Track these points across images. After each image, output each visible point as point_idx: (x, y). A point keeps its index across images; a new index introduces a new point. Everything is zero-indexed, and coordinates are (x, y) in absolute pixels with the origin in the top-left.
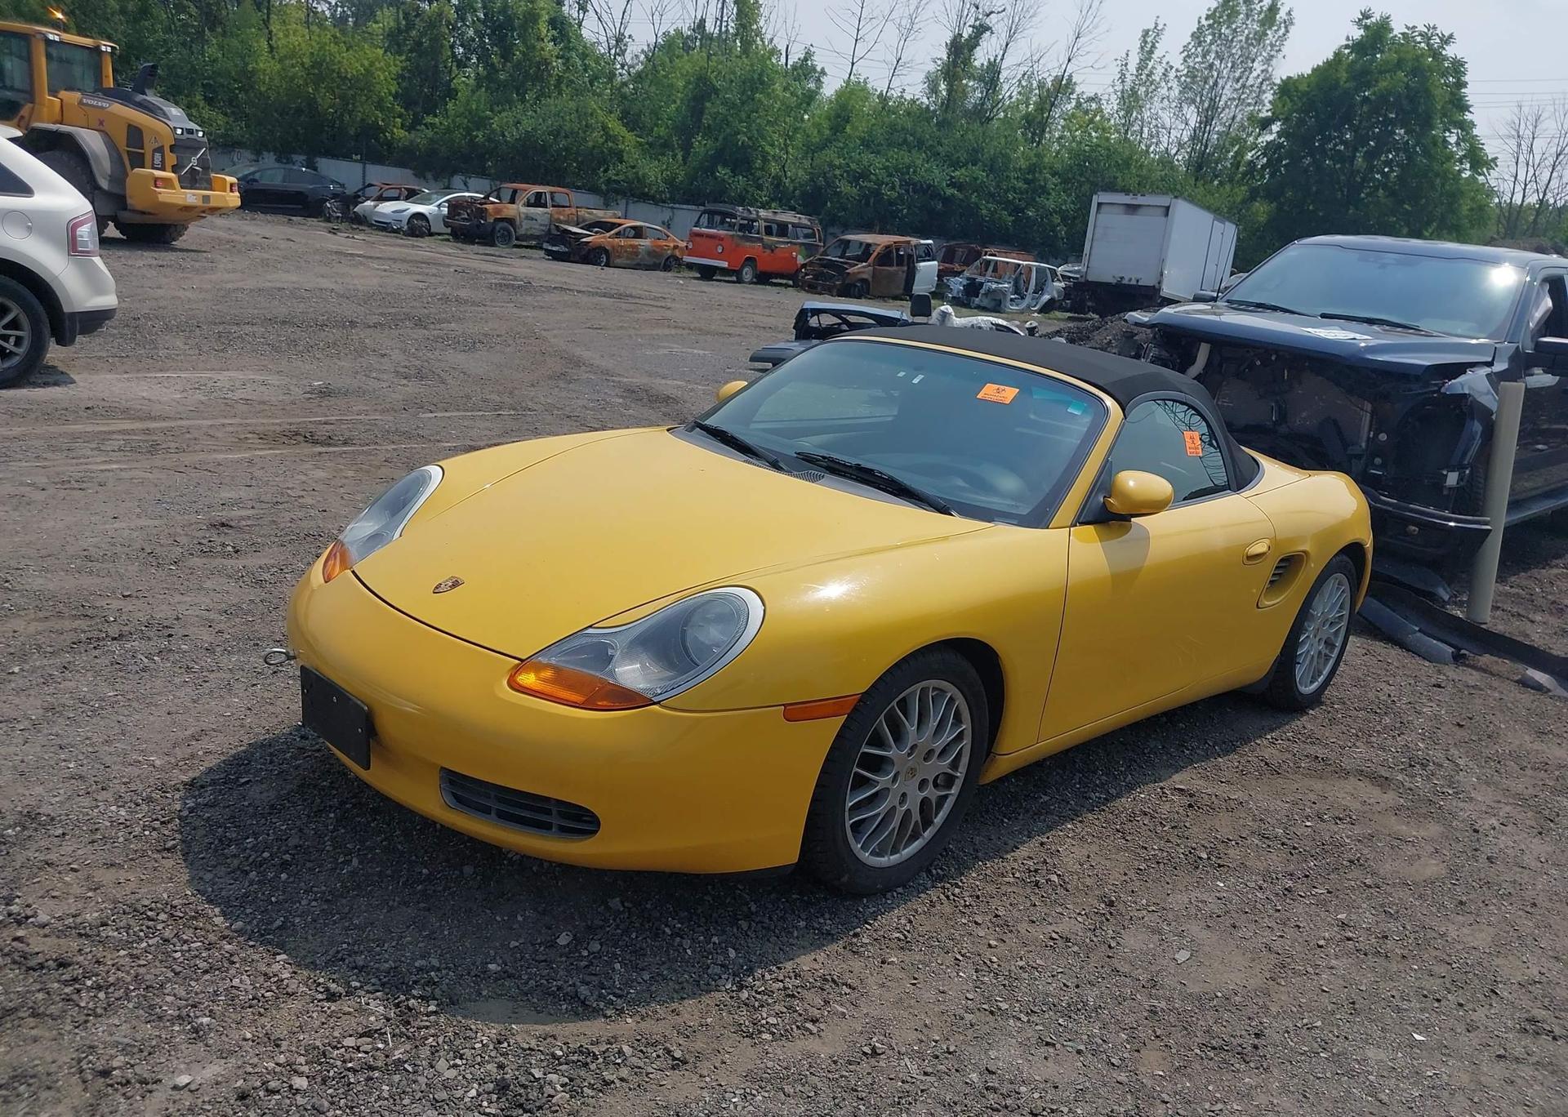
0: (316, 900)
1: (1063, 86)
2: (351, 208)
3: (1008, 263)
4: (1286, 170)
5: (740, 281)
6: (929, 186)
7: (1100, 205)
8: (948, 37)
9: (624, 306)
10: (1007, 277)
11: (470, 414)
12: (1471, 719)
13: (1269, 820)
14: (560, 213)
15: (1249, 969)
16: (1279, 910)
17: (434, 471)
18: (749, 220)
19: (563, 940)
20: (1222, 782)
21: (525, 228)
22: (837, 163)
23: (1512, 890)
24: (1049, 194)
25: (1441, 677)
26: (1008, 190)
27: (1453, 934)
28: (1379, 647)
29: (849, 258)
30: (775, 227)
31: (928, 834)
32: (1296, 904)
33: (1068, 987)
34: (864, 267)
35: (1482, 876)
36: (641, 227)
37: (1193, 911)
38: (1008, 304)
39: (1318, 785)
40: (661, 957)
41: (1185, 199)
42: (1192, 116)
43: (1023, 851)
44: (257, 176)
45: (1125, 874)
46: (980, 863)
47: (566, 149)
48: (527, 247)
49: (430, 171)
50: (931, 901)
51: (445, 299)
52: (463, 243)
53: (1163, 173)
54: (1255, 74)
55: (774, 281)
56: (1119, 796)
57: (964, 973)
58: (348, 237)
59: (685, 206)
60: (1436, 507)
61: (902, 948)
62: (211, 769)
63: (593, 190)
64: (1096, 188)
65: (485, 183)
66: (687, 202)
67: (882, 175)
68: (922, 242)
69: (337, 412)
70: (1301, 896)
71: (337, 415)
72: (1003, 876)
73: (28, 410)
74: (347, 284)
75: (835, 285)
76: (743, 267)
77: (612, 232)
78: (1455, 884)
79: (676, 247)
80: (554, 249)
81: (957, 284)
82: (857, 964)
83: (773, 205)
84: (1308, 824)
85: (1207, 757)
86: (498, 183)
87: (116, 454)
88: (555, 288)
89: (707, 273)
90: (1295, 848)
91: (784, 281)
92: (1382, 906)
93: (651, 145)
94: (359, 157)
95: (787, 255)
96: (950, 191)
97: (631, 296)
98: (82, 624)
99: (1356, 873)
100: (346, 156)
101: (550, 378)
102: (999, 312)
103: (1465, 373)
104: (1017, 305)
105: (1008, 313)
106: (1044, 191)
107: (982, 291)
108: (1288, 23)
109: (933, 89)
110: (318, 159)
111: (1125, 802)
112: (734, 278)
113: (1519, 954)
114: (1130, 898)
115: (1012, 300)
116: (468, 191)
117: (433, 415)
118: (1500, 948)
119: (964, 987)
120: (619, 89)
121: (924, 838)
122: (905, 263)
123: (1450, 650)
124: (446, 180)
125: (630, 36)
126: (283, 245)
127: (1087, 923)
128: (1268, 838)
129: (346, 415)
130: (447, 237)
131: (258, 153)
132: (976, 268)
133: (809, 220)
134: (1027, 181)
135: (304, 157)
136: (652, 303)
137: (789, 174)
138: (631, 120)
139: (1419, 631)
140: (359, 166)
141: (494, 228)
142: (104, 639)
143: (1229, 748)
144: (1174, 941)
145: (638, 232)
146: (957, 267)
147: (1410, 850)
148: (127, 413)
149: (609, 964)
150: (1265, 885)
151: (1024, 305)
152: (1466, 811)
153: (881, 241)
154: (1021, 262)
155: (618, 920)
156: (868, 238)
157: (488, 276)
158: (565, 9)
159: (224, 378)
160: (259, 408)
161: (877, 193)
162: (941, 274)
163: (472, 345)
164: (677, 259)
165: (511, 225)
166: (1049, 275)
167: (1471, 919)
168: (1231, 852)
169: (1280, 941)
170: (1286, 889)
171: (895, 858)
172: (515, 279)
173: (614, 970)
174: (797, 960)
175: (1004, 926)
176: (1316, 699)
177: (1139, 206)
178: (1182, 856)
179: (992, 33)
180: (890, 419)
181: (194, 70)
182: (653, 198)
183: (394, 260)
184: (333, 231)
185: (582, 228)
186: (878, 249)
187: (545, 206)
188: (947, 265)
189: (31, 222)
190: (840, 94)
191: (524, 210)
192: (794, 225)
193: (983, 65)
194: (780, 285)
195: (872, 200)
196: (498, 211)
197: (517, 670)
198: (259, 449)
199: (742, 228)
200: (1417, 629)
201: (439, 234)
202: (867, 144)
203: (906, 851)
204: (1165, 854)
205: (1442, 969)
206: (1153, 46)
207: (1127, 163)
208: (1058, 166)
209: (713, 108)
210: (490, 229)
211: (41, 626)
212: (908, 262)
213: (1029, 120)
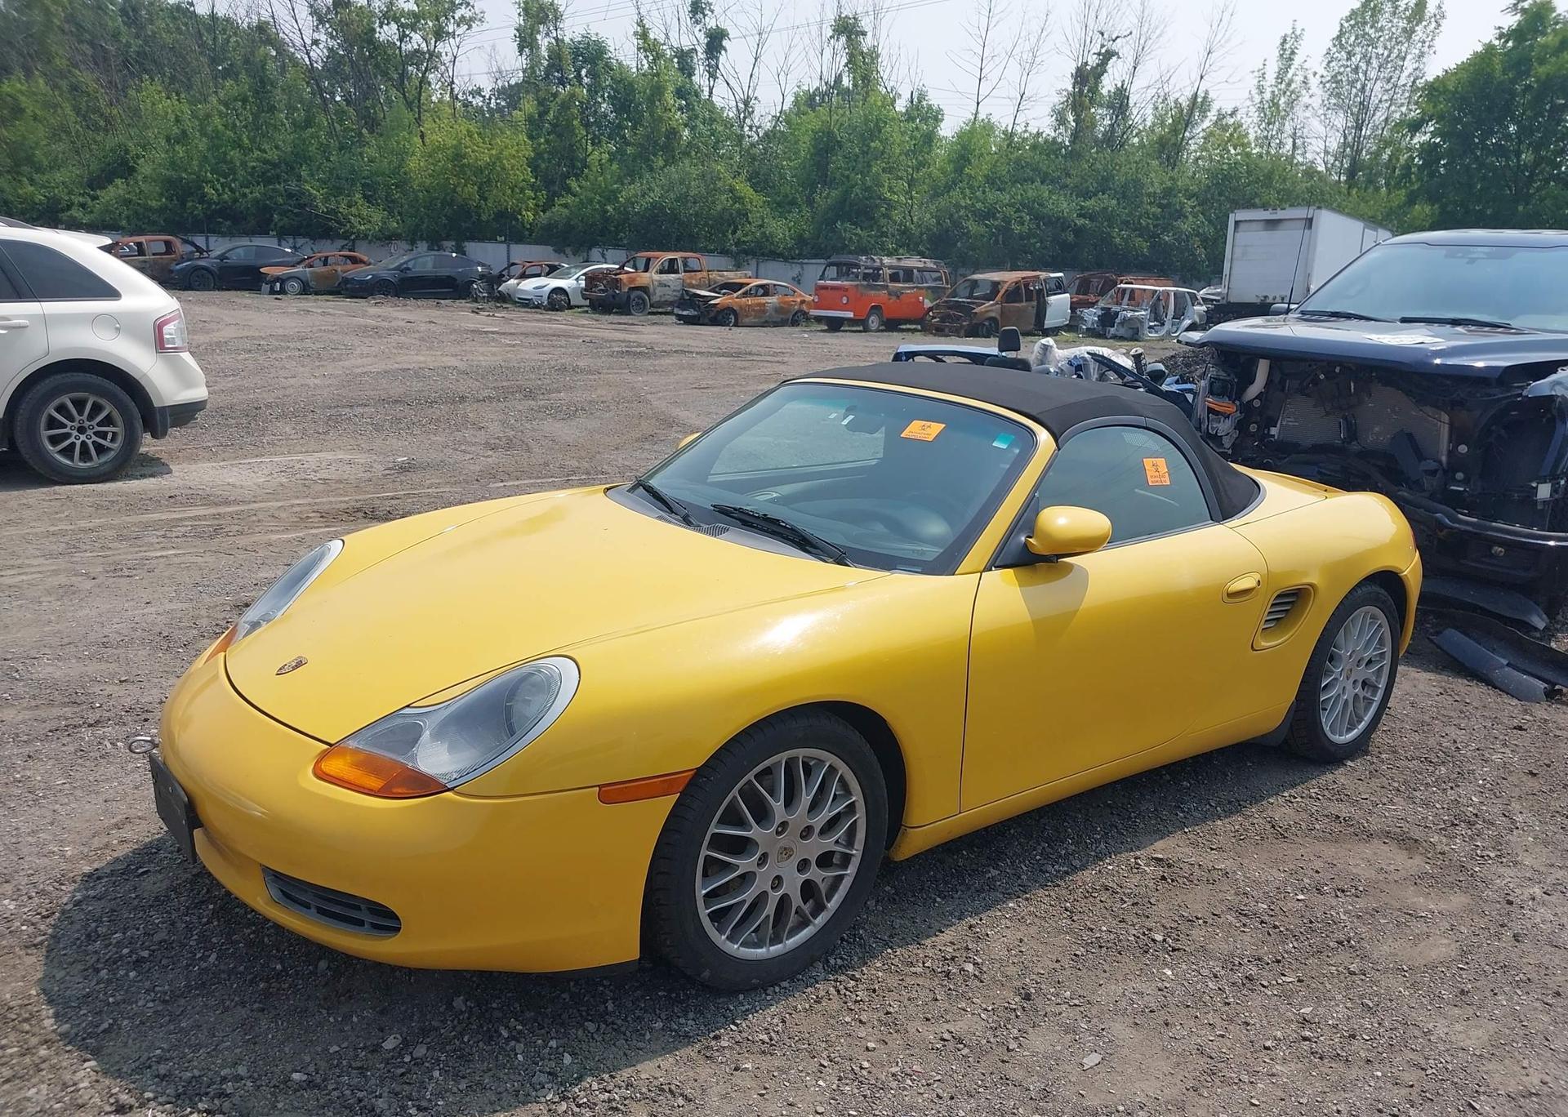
0: (153, 1001)
1: (1199, 104)
2: (495, 287)
3: (1145, 290)
4: (1446, 169)
5: (866, 330)
6: (1058, 219)
7: (1237, 223)
8: (1072, 68)
9: (738, 364)
10: (1145, 304)
11: (539, 481)
12: (1549, 766)
13: (1255, 893)
14: (691, 278)
15: (1169, 1077)
16: (1229, 1004)
17: (336, 545)
18: (874, 269)
19: (390, 1044)
20: (1212, 849)
21: (658, 294)
22: (964, 204)
23: (1534, 976)
24: (1186, 217)
25: (1528, 717)
26: (1140, 217)
27: (1441, 1031)
28: (1461, 685)
29: (977, 298)
30: (901, 273)
31: (820, 920)
32: (1254, 995)
33: (941, 1098)
34: (992, 305)
35: (1501, 957)
36: (768, 285)
37: (1124, 1004)
38: (1146, 331)
39: (1329, 851)
40: (489, 1063)
41: (1333, 210)
42: (1340, 120)
43: (949, 935)
44: (410, 265)
45: (1058, 961)
46: (889, 951)
47: (696, 215)
48: (661, 313)
49: (569, 245)
50: (817, 997)
51: (563, 370)
52: (599, 313)
53: (1309, 184)
54: (1406, 73)
55: (904, 327)
56: (1083, 868)
57: (825, 1081)
58: (489, 316)
59: (813, 261)
60: (1524, 525)
61: (764, 1052)
62: (117, 858)
63: (724, 252)
64: (1237, 205)
65: (621, 255)
66: (816, 256)
67: (1010, 211)
68: (1052, 275)
69: (409, 486)
70: (1264, 986)
71: (407, 490)
72: (912, 964)
73: (114, 502)
74: (472, 360)
75: (962, 326)
76: (869, 316)
77: (740, 292)
78: (1461, 969)
79: (803, 302)
80: (685, 313)
81: (1091, 315)
82: (705, 1071)
83: (901, 251)
84: (1301, 897)
85: (1204, 820)
86: (633, 253)
87: (179, 540)
88: (675, 352)
89: (835, 325)
90: (1275, 927)
91: (913, 327)
92: (1361, 997)
93: (779, 204)
94: (503, 238)
95: (913, 300)
96: (1080, 222)
97: (750, 354)
98: (68, 711)
99: (1343, 956)
100: (492, 239)
101: (637, 440)
102: (1137, 340)
103: (1555, 372)
104: (1156, 332)
105: (1146, 341)
106: (1180, 215)
107: (1117, 321)
108: (1440, 16)
109: (1061, 121)
110: (466, 244)
111: (1088, 875)
112: (861, 328)
113: (1520, 1057)
114: (1052, 990)
115: (1150, 327)
116: (606, 263)
117: (502, 484)
118: (1497, 1048)
119: (818, 1098)
120: (748, 151)
121: (814, 925)
122: (1035, 298)
123: (1543, 685)
124: (585, 254)
125: (756, 98)
126: (423, 327)
127: (990, 1020)
128: (1245, 915)
129: (415, 489)
130: (586, 309)
131: (413, 242)
132: (1111, 297)
133: (935, 263)
134: (1160, 206)
135: (454, 243)
136: (769, 358)
137: (915, 219)
138: (759, 181)
139: (1508, 665)
140: (504, 246)
141: (629, 297)
142: (80, 726)
143: (1234, 807)
144: (1089, 1041)
145: (766, 290)
146: (1092, 298)
147: (1419, 927)
148: (207, 500)
149: (430, 1070)
150: (1222, 973)
151: (1163, 332)
152: (1505, 877)
153: (1008, 277)
154: (1157, 288)
155: (456, 1022)
156: (995, 276)
157: (613, 344)
158: (695, 79)
159: (312, 460)
160: (334, 486)
161: (1006, 230)
162: (1074, 307)
163: (570, 413)
164: (805, 314)
165: (646, 293)
166: (1189, 300)
167: (1470, 1011)
168: (1195, 932)
169: (1219, 1042)
170: (1246, 977)
171: (776, 949)
172: (639, 346)
173: (431, 1078)
174: (639, 1067)
175: (890, 1022)
176: (1359, 748)
177: (1279, 221)
178: (1132, 938)
179: (1119, 57)
180: (874, 462)
181: (353, 172)
182: (780, 255)
183: (526, 335)
184: (476, 312)
185: (710, 291)
186: (1006, 286)
187: (677, 272)
188: (1081, 297)
189: (119, 325)
190: (961, 135)
191: (657, 277)
192: (920, 270)
193: (1109, 91)
194: (908, 330)
195: (1001, 238)
196: (632, 280)
197: (323, 756)
198: (315, 528)
199: (866, 277)
200: (1505, 662)
201: (578, 307)
202: (992, 181)
203: (791, 940)
204: (1112, 936)
205: (1410, 1076)
206: (1293, 53)
207: (1269, 176)
208: (1194, 188)
209: (837, 161)
210: (625, 298)
211: (27, 714)
212: (1039, 299)
213: (1162, 143)
